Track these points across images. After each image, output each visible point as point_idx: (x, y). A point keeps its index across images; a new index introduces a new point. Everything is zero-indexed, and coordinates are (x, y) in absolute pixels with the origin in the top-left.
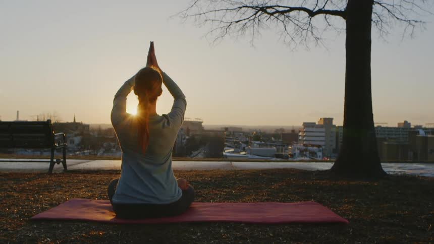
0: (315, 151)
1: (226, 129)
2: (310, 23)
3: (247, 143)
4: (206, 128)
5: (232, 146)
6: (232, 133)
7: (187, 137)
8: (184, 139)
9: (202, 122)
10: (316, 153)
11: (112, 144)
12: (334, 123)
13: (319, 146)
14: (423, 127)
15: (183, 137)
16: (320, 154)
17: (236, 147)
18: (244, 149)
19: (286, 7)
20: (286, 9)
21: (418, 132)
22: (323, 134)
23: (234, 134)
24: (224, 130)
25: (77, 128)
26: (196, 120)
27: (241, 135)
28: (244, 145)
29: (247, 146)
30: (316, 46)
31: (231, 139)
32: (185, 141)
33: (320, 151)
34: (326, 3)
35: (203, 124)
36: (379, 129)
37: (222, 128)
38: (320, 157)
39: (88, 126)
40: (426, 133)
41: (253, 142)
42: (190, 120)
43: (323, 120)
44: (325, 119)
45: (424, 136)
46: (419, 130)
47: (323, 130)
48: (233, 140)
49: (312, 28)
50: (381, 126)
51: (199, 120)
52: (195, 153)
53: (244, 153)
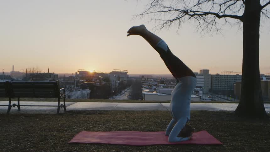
0: (198, 90)
1: (143, 77)
2: (214, 20)
3: (156, 85)
4: (129, 76)
5: (147, 87)
6: (146, 79)
7: (118, 82)
8: (117, 83)
9: (127, 72)
10: (199, 92)
11: (73, 86)
12: (210, 73)
13: (200, 87)
14: (265, 75)
15: (116, 82)
16: (201, 92)
17: (150, 88)
18: (155, 90)
19: (203, 12)
20: (203, 13)
21: (262, 78)
22: (203, 80)
23: (147, 80)
24: (141, 77)
25: (50, 76)
26: (124, 71)
27: (152, 80)
28: (154, 87)
29: (157, 88)
30: (217, 33)
31: (146, 83)
32: (117, 84)
33: (201, 90)
34: (226, 9)
35: (128, 73)
36: (238, 76)
37: (140, 76)
38: (201, 94)
39: (57, 75)
40: (267, 79)
41: (160, 85)
42: (120, 71)
43: (202, 71)
44: (204, 70)
45: (266, 80)
46: (262, 77)
47: (203, 77)
48: (147, 84)
49: (215, 23)
50: (239, 75)
51: (125, 71)
52: (123, 92)
53: (155, 92)
